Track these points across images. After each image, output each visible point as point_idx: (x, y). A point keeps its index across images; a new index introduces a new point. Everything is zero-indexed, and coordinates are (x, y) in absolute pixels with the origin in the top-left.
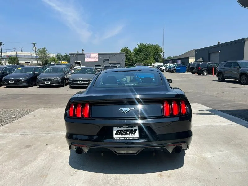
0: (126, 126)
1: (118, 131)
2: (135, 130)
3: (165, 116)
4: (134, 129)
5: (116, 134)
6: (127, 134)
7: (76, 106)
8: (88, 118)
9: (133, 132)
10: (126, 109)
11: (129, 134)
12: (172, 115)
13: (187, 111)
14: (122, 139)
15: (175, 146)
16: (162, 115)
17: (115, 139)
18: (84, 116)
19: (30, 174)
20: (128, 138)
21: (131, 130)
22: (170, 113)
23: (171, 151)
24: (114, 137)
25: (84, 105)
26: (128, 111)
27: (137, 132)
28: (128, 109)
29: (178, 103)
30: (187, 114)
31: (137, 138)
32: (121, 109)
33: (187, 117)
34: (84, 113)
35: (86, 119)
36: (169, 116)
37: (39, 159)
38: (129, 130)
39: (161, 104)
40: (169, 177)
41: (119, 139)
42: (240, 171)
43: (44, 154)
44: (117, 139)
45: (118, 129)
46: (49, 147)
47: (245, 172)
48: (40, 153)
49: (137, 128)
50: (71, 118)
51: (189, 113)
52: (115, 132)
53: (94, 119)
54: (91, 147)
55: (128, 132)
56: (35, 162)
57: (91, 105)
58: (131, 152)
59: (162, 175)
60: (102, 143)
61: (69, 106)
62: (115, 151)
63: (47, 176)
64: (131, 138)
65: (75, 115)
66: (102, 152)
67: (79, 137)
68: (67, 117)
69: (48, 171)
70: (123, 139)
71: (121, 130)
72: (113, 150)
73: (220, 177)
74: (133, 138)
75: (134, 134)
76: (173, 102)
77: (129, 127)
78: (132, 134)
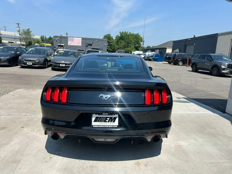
0: (105, 114)
1: (97, 118)
2: (115, 118)
3: (146, 105)
4: (113, 116)
5: (95, 121)
6: (107, 122)
7: (54, 89)
8: (66, 103)
9: (113, 120)
10: (106, 96)
11: (109, 121)
12: (153, 104)
13: (168, 101)
14: (100, 126)
15: (153, 136)
16: (143, 103)
17: (94, 126)
18: (62, 100)
19: (2, 159)
20: (107, 126)
21: (111, 118)
22: (151, 101)
23: (149, 140)
24: (93, 124)
25: (61, 89)
26: (108, 98)
27: (117, 119)
28: (109, 96)
29: (160, 92)
30: (168, 104)
31: (116, 126)
32: (101, 95)
33: (168, 106)
34: (61, 97)
35: (63, 104)
36: (150, 105)
37: (13, 143)
38: (108, 117)
39: (142, 92)
40: (146, 165)
41: (97, 126)
42: (215, 161)
43: (19, 137)
44: (96, 126)
45: (97, 116)
46: (25, 129)
47: (220, 162)
48: (15, 136)
49: (117, 116)
50: (47, 102)
51: (170, 103)
52: (93, 119)
53: (72, 104)
54: (67, 133)
55: (107, 120)
56: (8, 145)
57: (69, 89)
58: (109, 140)
59: (139, 164)
60: (80, 130)
61: (45, 89)
62: (93, 139)
63: (20, 161)
64: (111, 126)
65: (52, 99)
66: (80, 138)
67: (56, 123)
68: (43, 101)
69: (22, 156)
70: (102, 126)
71: (100, 117)
72: (91, 137)
73: (196, 168)
74: (113, 126)
75: (114, 122)
76: (155, 90)
77: (109, 114)
78: (111, 122)
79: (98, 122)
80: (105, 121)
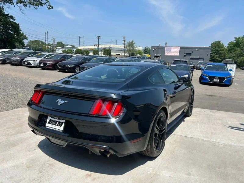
0: (56, 118)
1: (50, 120)
2: (62, 123)
3: (90, 114)
4: (61, 121)
5: (49, 123)
6: (56, 125)
9: (60, 124)
10: (61, 101)
11: (57, 125)
12: (97, 115)
15: (99, 149)
17: (47, 127)
20: (55, 129)
21: (60, 122)
24: (46, 125)
26: (62, 104)
27: (63, 124)
31: (61, 131)
32: (58, 100)
35: (36, 105)
36: (95, 115)
38: (58, 122)
39: (94, 101)
41: (49, 128)
45: (51, 118)
49: (64, 121)
52: (48, 121)
55: (57, 123)
62: (48, 139)
64: (57, 130)
70: (52, 128)
71: (53, 120)
74: (59, 130)
75: (61, 126)
77: (59, 119)
78: (59, 126)
79: (51, 124)
80: (55, 125)
